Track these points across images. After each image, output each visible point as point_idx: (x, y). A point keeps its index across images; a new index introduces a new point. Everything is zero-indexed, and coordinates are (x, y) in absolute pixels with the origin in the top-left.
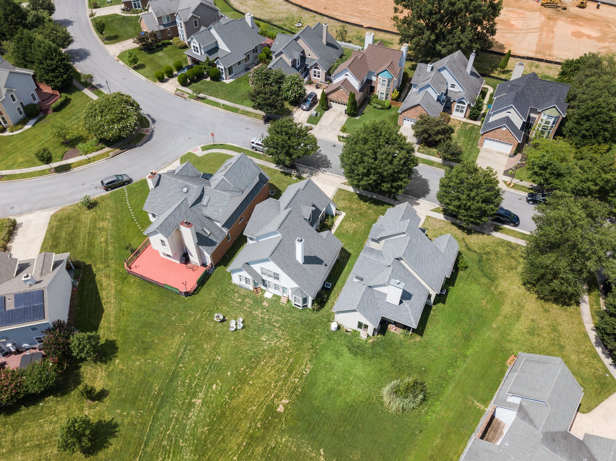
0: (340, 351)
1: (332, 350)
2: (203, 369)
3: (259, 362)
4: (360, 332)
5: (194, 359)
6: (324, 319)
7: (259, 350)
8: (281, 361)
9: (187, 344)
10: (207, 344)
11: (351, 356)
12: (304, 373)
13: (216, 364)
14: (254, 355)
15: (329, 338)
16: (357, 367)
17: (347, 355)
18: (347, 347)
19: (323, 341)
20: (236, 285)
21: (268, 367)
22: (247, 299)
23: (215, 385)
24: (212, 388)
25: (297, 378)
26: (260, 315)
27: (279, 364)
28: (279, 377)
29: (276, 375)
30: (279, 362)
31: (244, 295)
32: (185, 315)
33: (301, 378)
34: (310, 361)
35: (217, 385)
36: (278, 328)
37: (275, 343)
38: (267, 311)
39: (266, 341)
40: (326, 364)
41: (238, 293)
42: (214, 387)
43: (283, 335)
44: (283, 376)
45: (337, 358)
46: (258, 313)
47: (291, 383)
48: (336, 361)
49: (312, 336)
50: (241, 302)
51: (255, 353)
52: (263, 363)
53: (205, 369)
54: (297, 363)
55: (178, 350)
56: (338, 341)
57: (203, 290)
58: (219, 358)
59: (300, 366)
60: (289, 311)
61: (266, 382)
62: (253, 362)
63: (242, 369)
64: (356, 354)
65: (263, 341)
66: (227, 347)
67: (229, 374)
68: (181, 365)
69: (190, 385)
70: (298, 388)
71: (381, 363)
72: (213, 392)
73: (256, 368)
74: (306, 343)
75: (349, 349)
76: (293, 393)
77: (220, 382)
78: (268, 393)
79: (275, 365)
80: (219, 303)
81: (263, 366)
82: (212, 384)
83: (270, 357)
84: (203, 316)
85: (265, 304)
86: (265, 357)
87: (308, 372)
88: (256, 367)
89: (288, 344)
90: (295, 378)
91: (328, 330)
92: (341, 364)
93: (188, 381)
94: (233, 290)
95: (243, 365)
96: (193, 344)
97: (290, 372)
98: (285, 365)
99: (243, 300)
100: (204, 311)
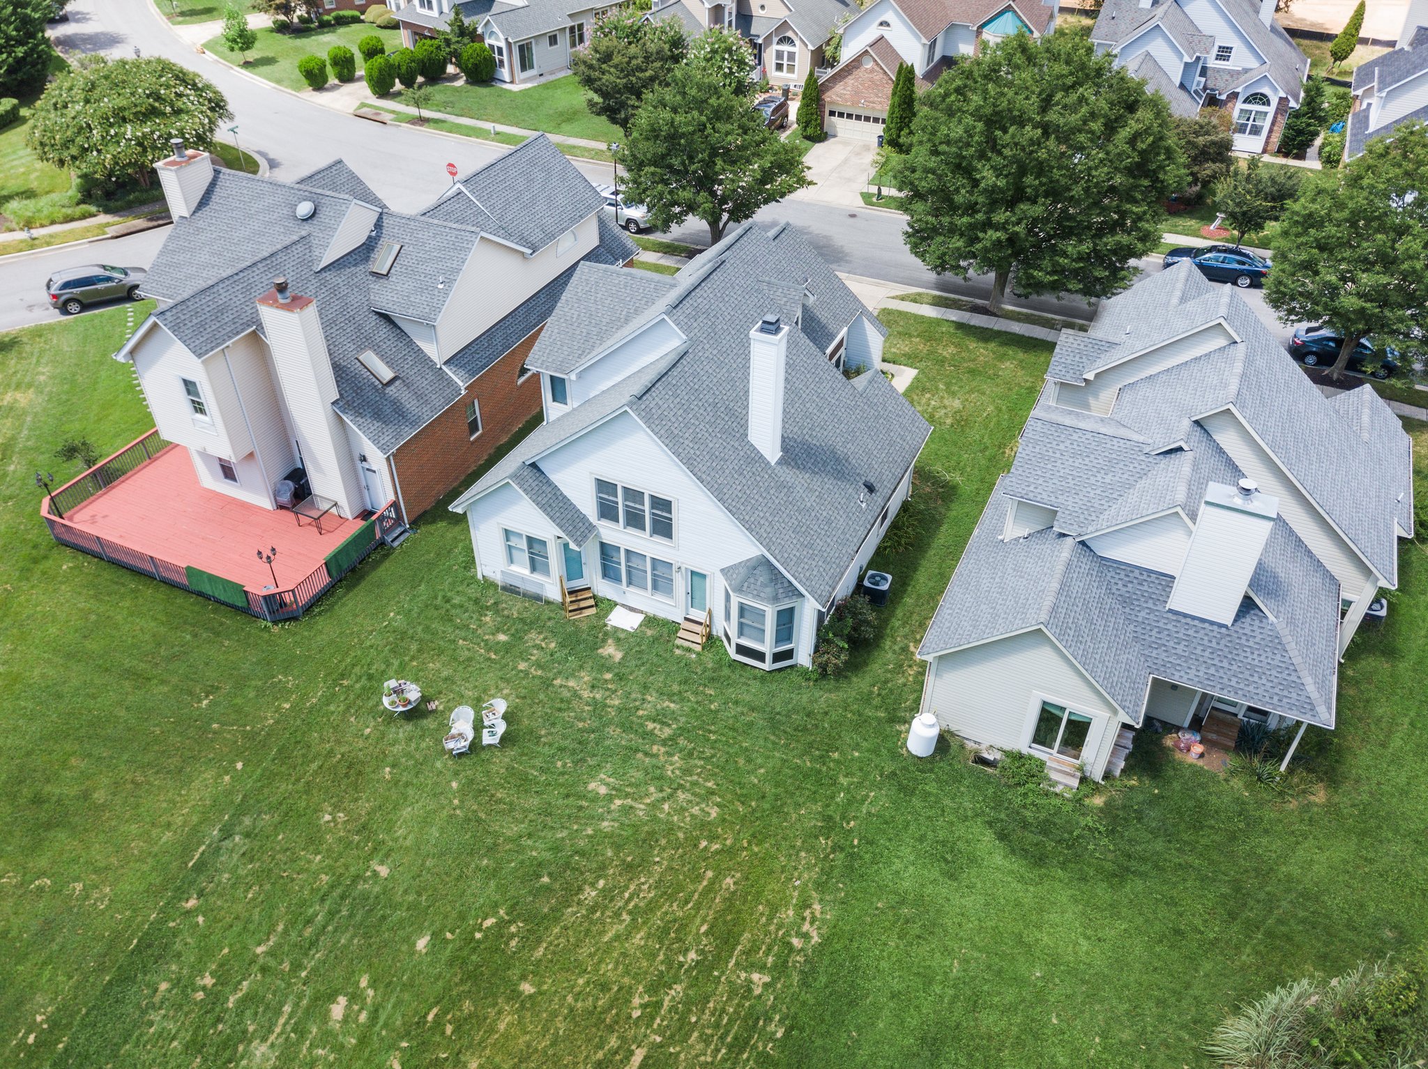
0: (961, 845)
1: (922, 839)
2: (299, 918)
3: (571, 892)
4: (1042, 764)
5: (263, 875)
6: (869, 712)
7: (573, 835)
8: (681, 888)
9: (241, 811)
10: (337, 807)
11: (1016, 864)
12: (796, 942)
13: (365, 897)
14: (548, 855)
15: (902, 788)
16: (1054, 917)
17: (998, 859)
18: (990, 824)
19: (877, 800)
20: (489, 584)
21: (617, 914)
22: (533, 635)
23: (342, 1000)
24: (326, 1017)
25: (762, 968)
26: (586, 694)
27: (671, 898)
28: (669, 962)
29: (654, 956)
30: (668, 889)
31: (522, 620)
32: (260, 692)
33: (781, 968)
34: (820, 886)
35: (355, 997)
36: (664, 743)
37: (654, 806)
38: (620, 677)
39: (610, 798)
40: (902, 902)
41: (497, 612)
42: (338, 1010)
43: (687, 771)
44: (692, 955)
45: (952, 877)
46: (579, 683)
47: (733, 993)
48: (944, 889)
49: (822, 782)
50: (505, 643)
51: (556, 849)
52: (590, 894)
53: (309, 922)
54: (759, 894)
55: (195, 835)
56: (947, 802)
57: (353, 604)
58: (384, 871)
59: (774, 909)
60: (712, 680)
61: (605, 987)
62: (548, 889)
63: (490, 922)
64: (1039, 860)
65: (595, 798)
66: (426, 821)
67: (422, 944)
68: (192, 903)
69: (215, 997)
70: (769, 1020)
71: (1172, 902)
72: (327, 1037)
73: (557, 920)
74: (798, 805)
75: (1002, 836)
76: (739, 1045)
77: (373, 984)
78: (613, 1042)
79: (651, 907)
80: (414, 647)
81: (593, 910)
82: (332, 998)
83: (629, 868)
84: (334, 695)
85: (611, 651)
86: (603, 867)
87: (816, 939)
88: (555, 915)
89: (714, 813)
90: (751, 967)
91: (895, 755)
92: (972, 902)
93: (208, 981)
94: (477, 601)
95: (496, 905)
96: (272, 809)
97: (725, 937)
98: (698, 907)
99: (517, 637)
100: (342, 676)
